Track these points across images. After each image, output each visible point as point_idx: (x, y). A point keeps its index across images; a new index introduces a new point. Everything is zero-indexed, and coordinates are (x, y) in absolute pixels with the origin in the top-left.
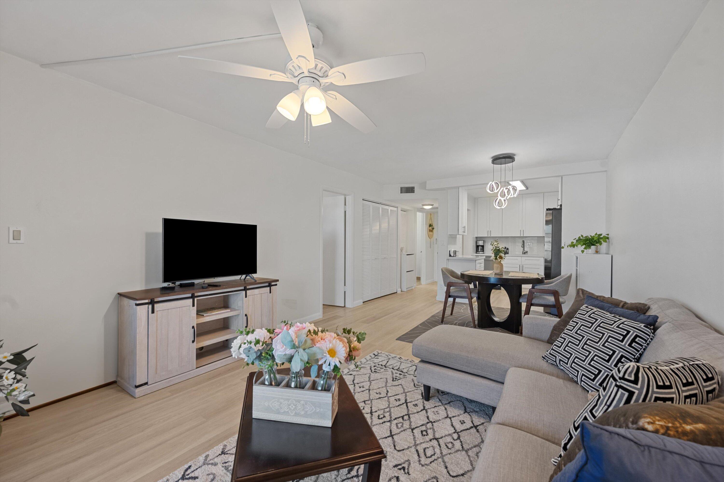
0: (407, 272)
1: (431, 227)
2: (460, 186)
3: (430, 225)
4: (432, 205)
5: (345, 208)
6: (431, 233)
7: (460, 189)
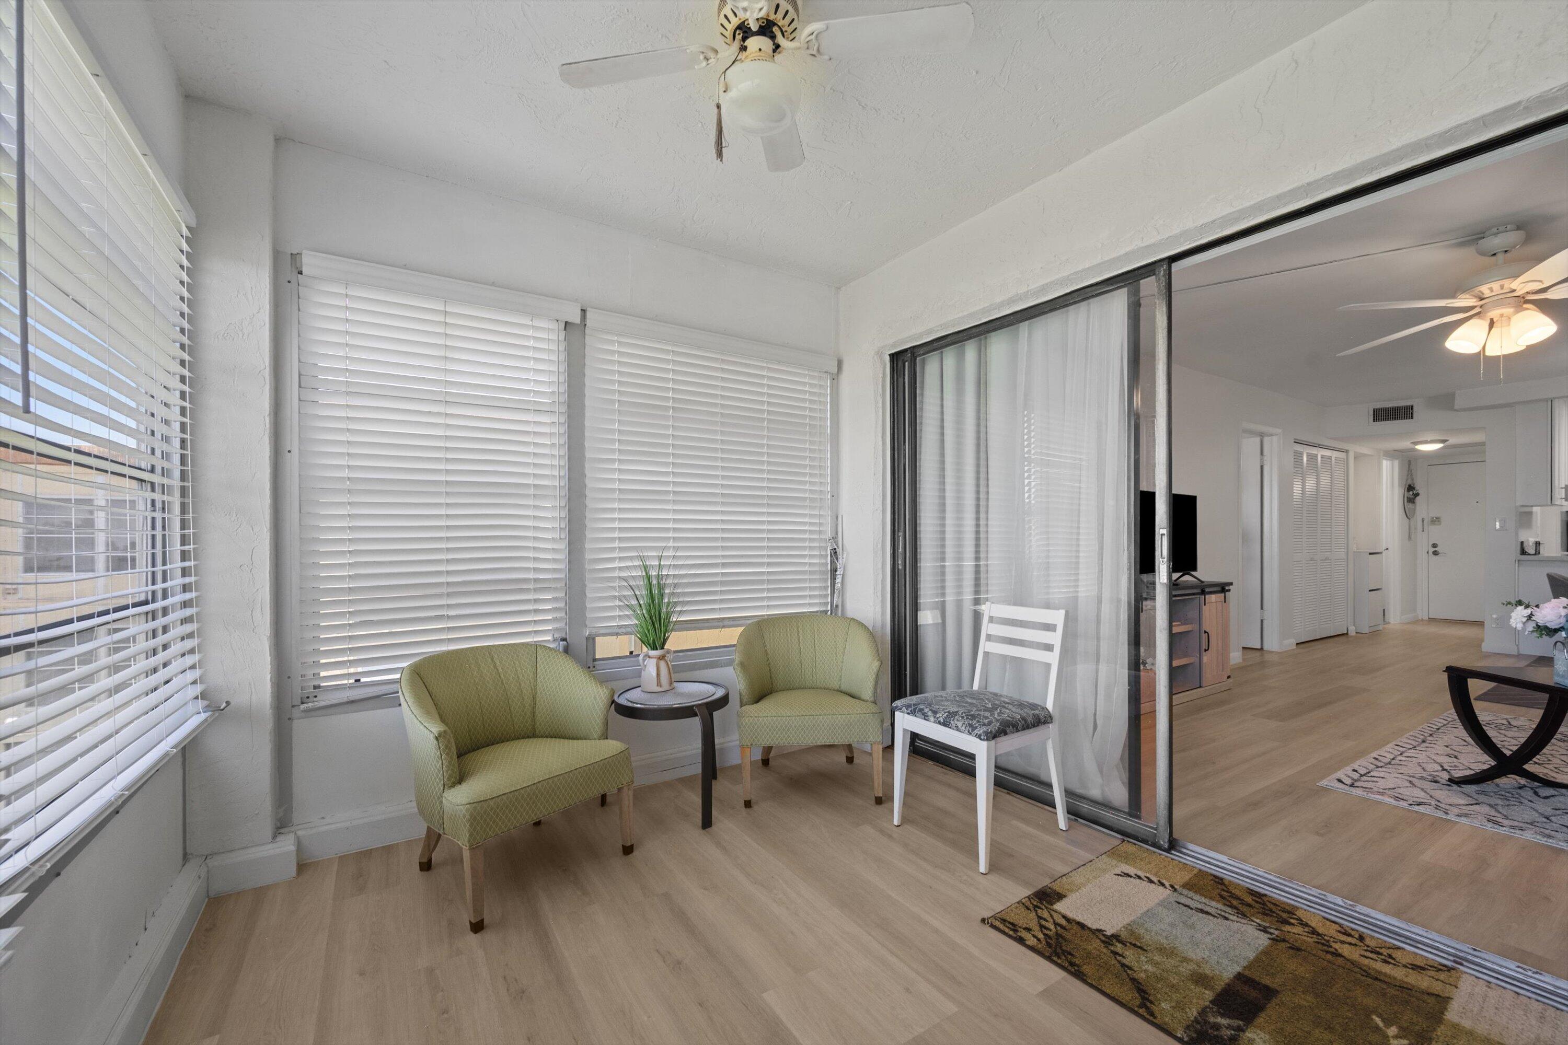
0: (1370, 591)
1: (1411, 493)
2: (1555, 398)
3: (1410, 488)
4: (1443, 441)
5: (1262, 460)
6: (1411, 506)
7: (1556, 403)
